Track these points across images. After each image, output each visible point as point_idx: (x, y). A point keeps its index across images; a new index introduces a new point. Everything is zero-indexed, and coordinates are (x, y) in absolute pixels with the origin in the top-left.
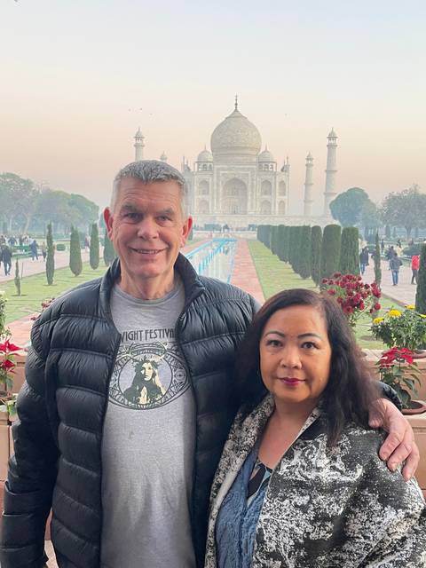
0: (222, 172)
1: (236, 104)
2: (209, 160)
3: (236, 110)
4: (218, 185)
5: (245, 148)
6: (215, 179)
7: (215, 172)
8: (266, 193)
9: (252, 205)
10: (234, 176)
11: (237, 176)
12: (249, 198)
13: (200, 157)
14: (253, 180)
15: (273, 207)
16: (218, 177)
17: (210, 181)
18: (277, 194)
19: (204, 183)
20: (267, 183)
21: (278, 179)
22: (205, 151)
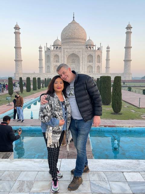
0: (66, 50)
1: (74, 17)
2: (59, 44)
3: (74, 20)
4: (64, 57)
5: (79, 39)
6: (62, 54)
7: (62, 50)
8: (90, 62)
9: (82, 68)
10: (72, 52)
11: (74, 52)
12: (81, 64)
13: (55, 42)
14: (83, 54)
15: (94, 69)
16: (64, 53)
17: (60, 55)
18: (96, 62)
19: (57, 56)
20: (90, 56)
21: (97, 54)
22: (57, 40)
